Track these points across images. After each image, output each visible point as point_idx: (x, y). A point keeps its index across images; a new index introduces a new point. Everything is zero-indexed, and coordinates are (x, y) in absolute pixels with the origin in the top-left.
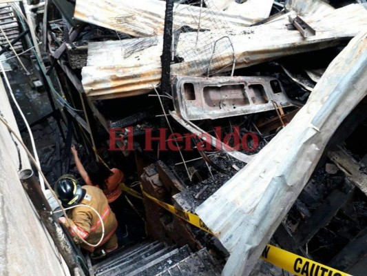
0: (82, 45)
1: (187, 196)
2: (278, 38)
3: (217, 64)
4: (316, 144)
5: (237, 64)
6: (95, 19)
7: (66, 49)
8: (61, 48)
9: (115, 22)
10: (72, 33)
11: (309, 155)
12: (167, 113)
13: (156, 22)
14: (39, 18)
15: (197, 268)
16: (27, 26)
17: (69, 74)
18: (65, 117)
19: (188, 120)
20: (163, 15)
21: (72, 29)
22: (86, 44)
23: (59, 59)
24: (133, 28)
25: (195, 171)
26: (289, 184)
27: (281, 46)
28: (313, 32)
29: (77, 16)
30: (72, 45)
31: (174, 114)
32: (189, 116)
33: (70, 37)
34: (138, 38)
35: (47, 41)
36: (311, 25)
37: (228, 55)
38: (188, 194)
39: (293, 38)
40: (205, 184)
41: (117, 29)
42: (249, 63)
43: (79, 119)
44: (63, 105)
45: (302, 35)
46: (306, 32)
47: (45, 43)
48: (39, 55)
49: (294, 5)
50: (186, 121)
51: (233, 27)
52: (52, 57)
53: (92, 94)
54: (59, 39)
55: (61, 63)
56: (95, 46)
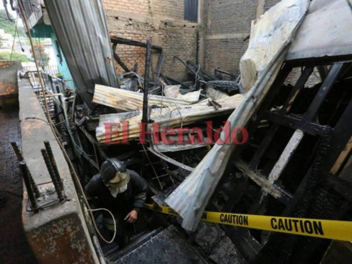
0: (96, 117)
1: (160, 196)
2: (203, 109)
3: (172, 123)
4: (223, 151)
5: (184, 123)
6: (104, 102)
7: (86, 119)
8: (83, 120)
9: (115, 103)
10: (89, 111)
11: (221, 157)
12: (146, 149)
13: (138, 103)
14: (69, 104)
15: (168, 237)
16: (62, 109)
17: (87, 134)
18: (81, 162)
19: (159, 152)
20: (142, 100)
21: (89, 109)
22: (98, 116)
23: (81, 126)
24: (126, 107)
25: (164, 184)
26: (213, 172)
27: (205, 113)
28: (220, 106)
29: (94, 101)
30: (89, 117)
31: (150, 149)
32: (159, 150)
33: (88, 114)
34: (128, 112)
35: (74, 116)
36: (220, 104)
37: (178, 118)
38: (160, 195)
39: (211, 109)
40: (170, 189)
41: (116, 107)
42: (190, 122)
43: (91, 161)
44: (81, 153)
45: (215, 108)
46: (217, 107)
47: (72, 118)
48: (68, 125)
49: (210, 95)
50: (157, 153)
51: (180, 105)
52: (76, 125)
53: (101, 142)
54: (81, 115)
55: (82, 128)
56: (104, 116)
